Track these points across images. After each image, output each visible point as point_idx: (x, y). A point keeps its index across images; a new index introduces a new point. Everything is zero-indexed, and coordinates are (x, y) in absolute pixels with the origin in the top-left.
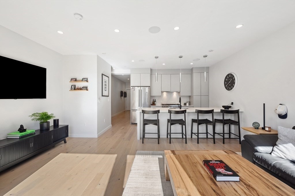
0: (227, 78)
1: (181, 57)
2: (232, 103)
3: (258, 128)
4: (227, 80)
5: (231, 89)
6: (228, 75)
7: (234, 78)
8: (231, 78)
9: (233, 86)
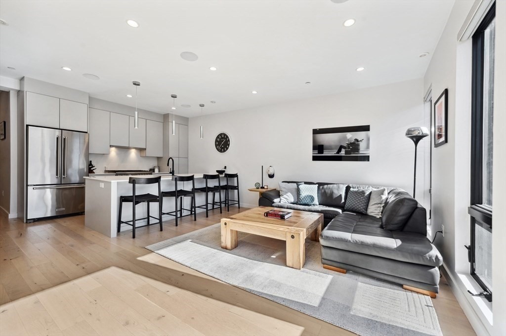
0: (219, 138)
1: (174, 97)
2: (225, 167)
3: (258, 188)
4: (218, 140)
5: (224, 151)
6: (221, 135)
7: (229, 139)
8: (224, 138)
9: (227, 149)
